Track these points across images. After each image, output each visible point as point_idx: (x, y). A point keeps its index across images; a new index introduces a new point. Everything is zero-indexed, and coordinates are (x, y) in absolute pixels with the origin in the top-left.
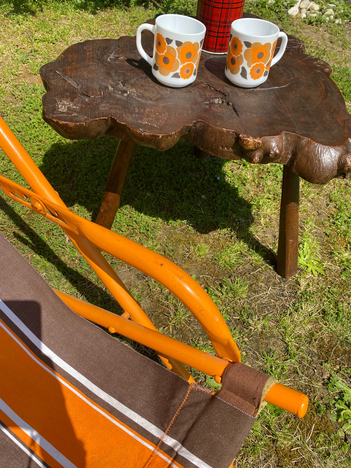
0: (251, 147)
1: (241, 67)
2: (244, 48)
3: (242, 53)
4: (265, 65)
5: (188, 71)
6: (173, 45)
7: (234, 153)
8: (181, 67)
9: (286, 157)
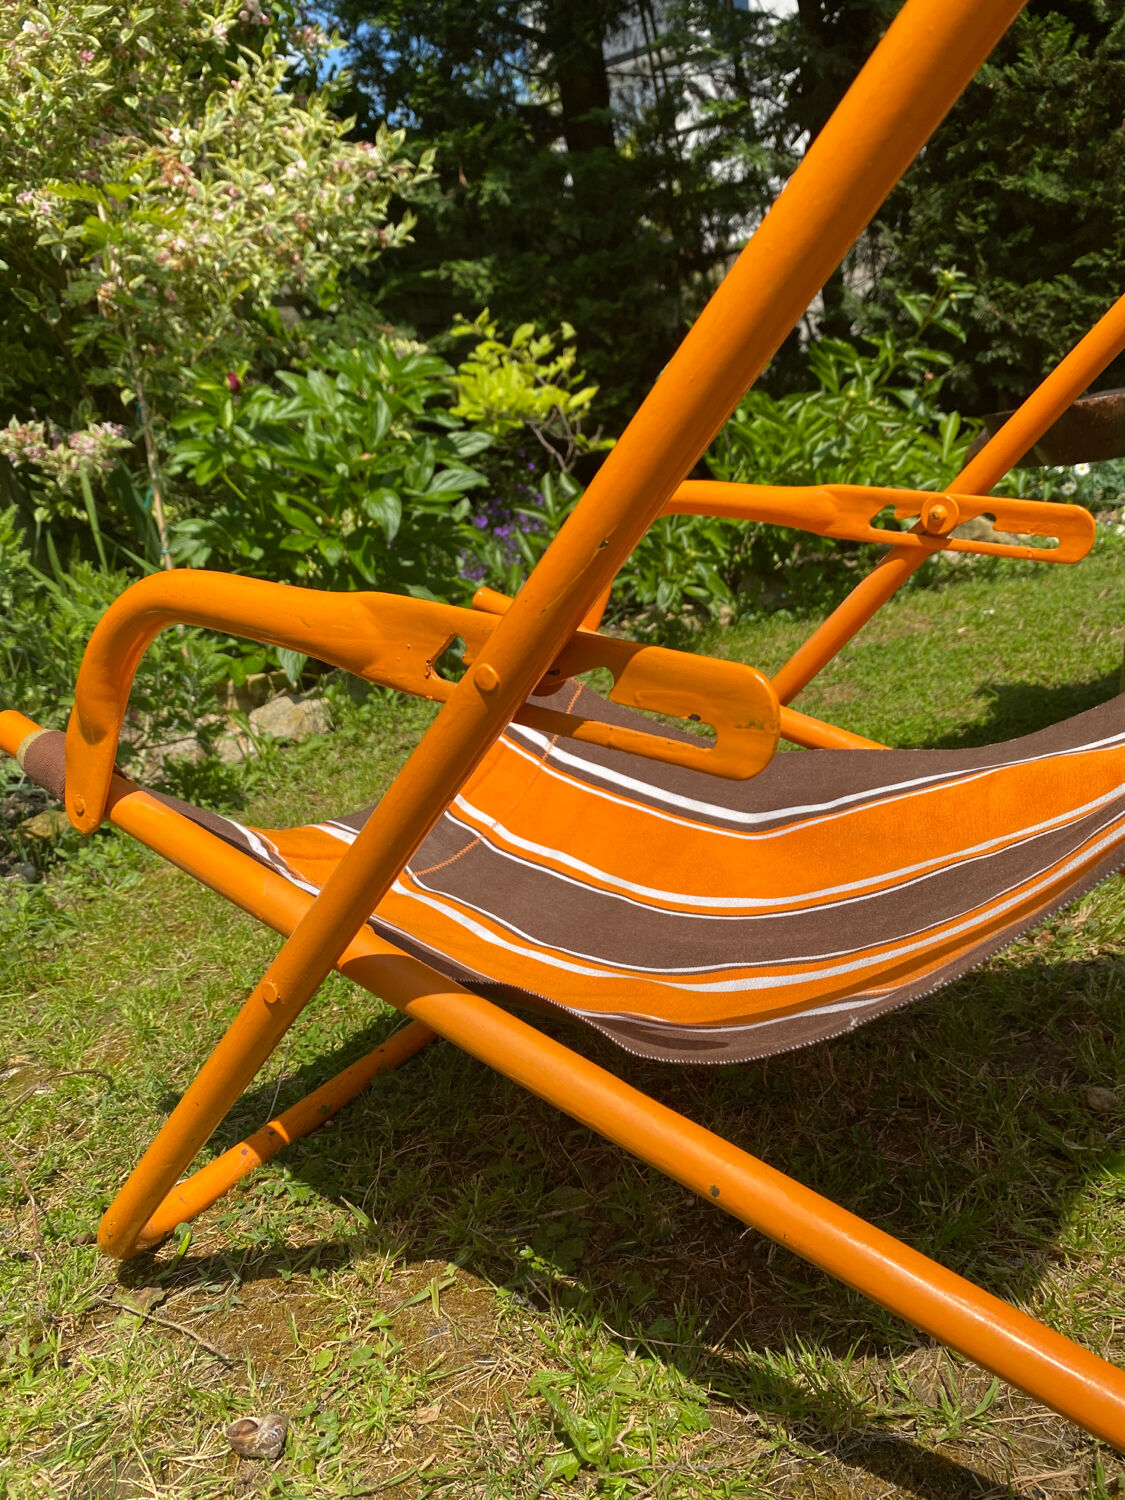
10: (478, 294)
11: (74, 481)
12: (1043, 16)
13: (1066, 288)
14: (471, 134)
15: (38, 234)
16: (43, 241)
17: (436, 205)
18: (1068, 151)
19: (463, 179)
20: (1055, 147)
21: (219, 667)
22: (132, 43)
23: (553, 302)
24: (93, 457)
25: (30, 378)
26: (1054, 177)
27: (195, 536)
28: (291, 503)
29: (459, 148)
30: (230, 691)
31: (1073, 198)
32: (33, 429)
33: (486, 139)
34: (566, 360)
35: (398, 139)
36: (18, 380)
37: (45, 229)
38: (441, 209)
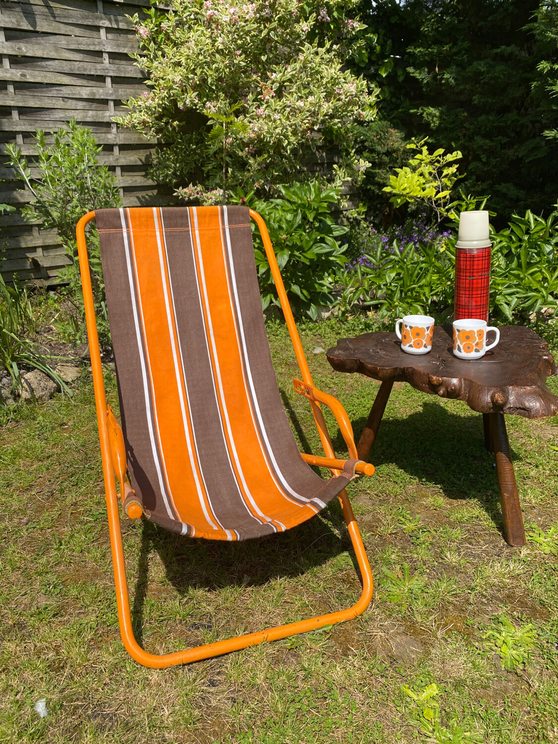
0: (435, 382)
1: (457, 344)
2: (457, 333)
3: (457, 336)
4: (474, 344)
5: (418, 344)
6: (408, 328)
7: (429, 388)
8: (413, 341)
9: (466, 396)
10: (432, 125)
14: (445, 48)
15: (208, 120)
16: (209, 123)
17: (423, 79)
19: (437, 69)
22: (268, 35)
29: (439, 53)
32: (197, 188)
33: (451, 52)
34: (453, 169)
37: (212, 118)
38: (426, 81)
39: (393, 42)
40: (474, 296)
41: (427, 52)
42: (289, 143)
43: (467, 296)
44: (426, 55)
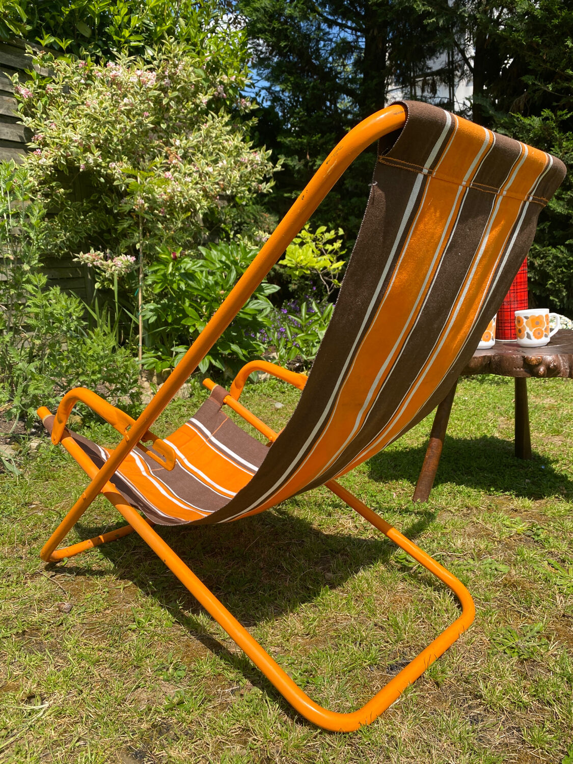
0: (535, 362)
1: (525, 332)
2: (525, 320)
3: (524, 324)
4: (543, 329)
9: (566, 372)
11: (112, 275)
12: (565, 132)
13: (562, 252)
14: (314, 138)
15: (114, 180)
16: (115, 183)
17: (295, 166)
18: (569, 193)
19: (308, 157)
20: (563, 190)
21: (153, 363)
22: (168, 104)
23: (339, 216)
24: (122, 268)
25: (105, 227)
26: (562, 203)
27: (151, 310)
28: (190, 305)
29: (309, 143)
30: (155, 374)
31: (569, 213)
32: (99, 255)
33: (322, 141)
34: (337, 245)
35: (269, 154)
36: (100, 228)
37: (118, 179)
38: (297, 168)
39: (260, 134)
40: (519, 291)
41: (297, 141)
42: (201, 208)
43: (512, 291)
44: (296, 144)
